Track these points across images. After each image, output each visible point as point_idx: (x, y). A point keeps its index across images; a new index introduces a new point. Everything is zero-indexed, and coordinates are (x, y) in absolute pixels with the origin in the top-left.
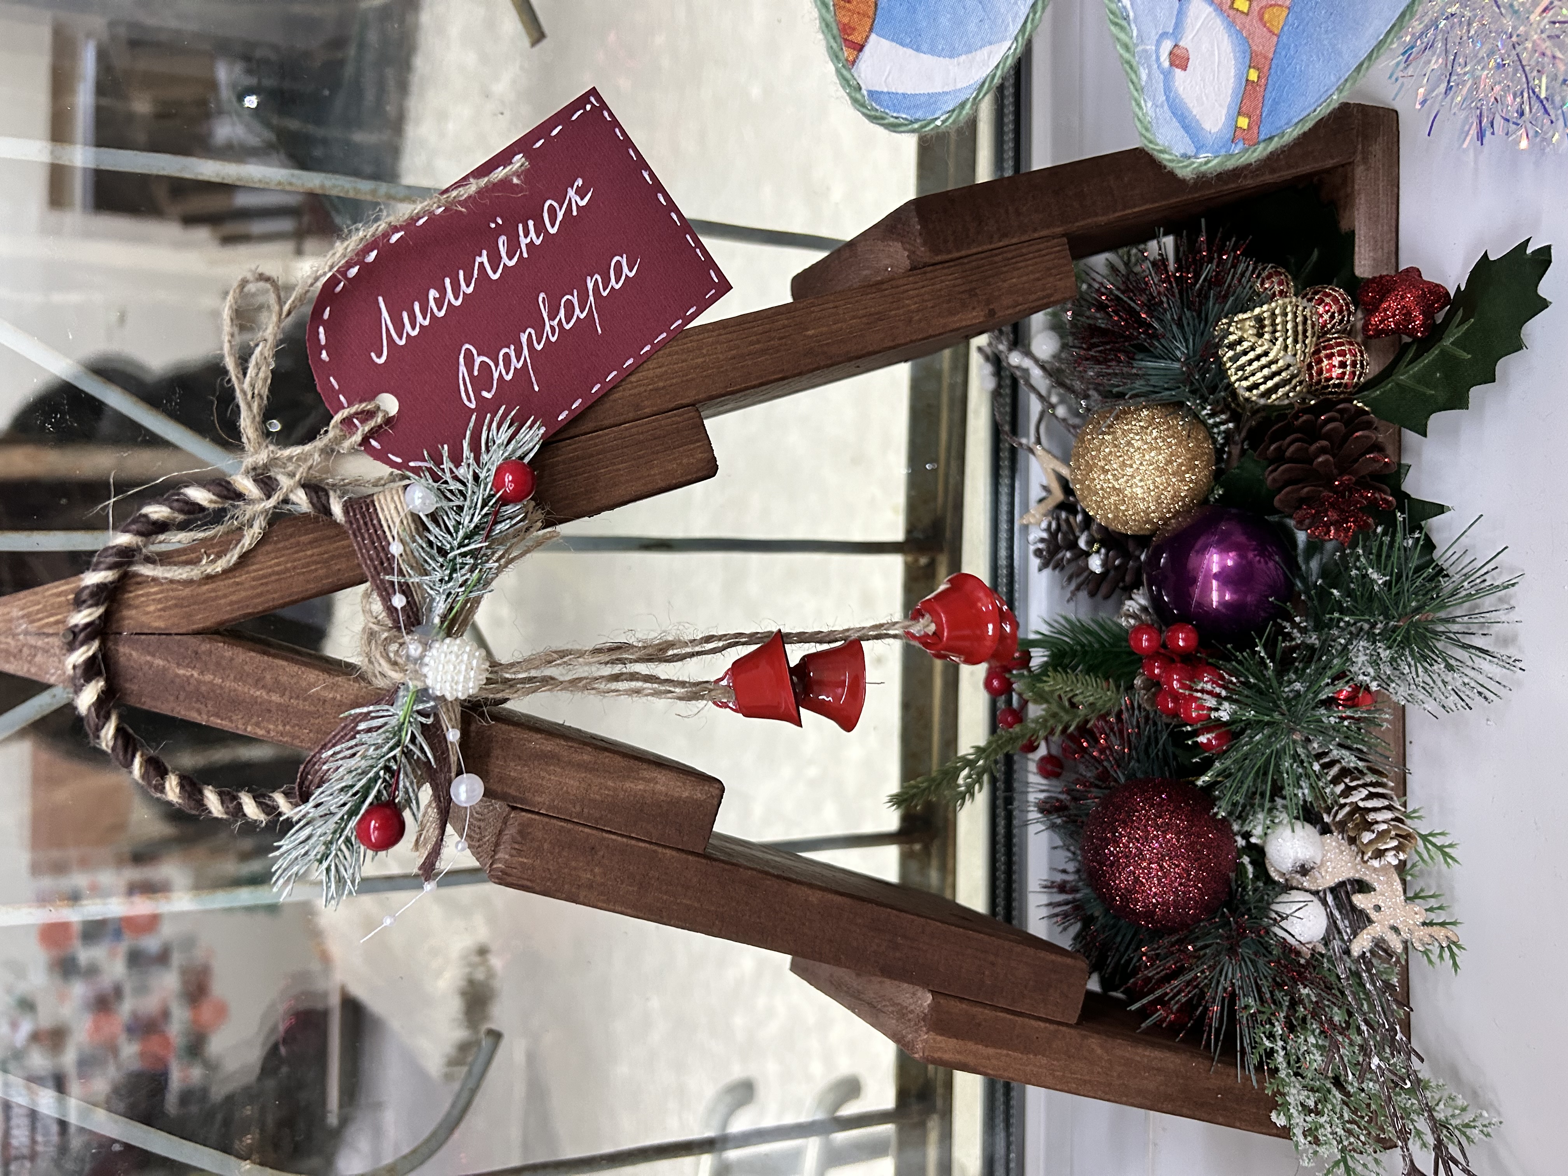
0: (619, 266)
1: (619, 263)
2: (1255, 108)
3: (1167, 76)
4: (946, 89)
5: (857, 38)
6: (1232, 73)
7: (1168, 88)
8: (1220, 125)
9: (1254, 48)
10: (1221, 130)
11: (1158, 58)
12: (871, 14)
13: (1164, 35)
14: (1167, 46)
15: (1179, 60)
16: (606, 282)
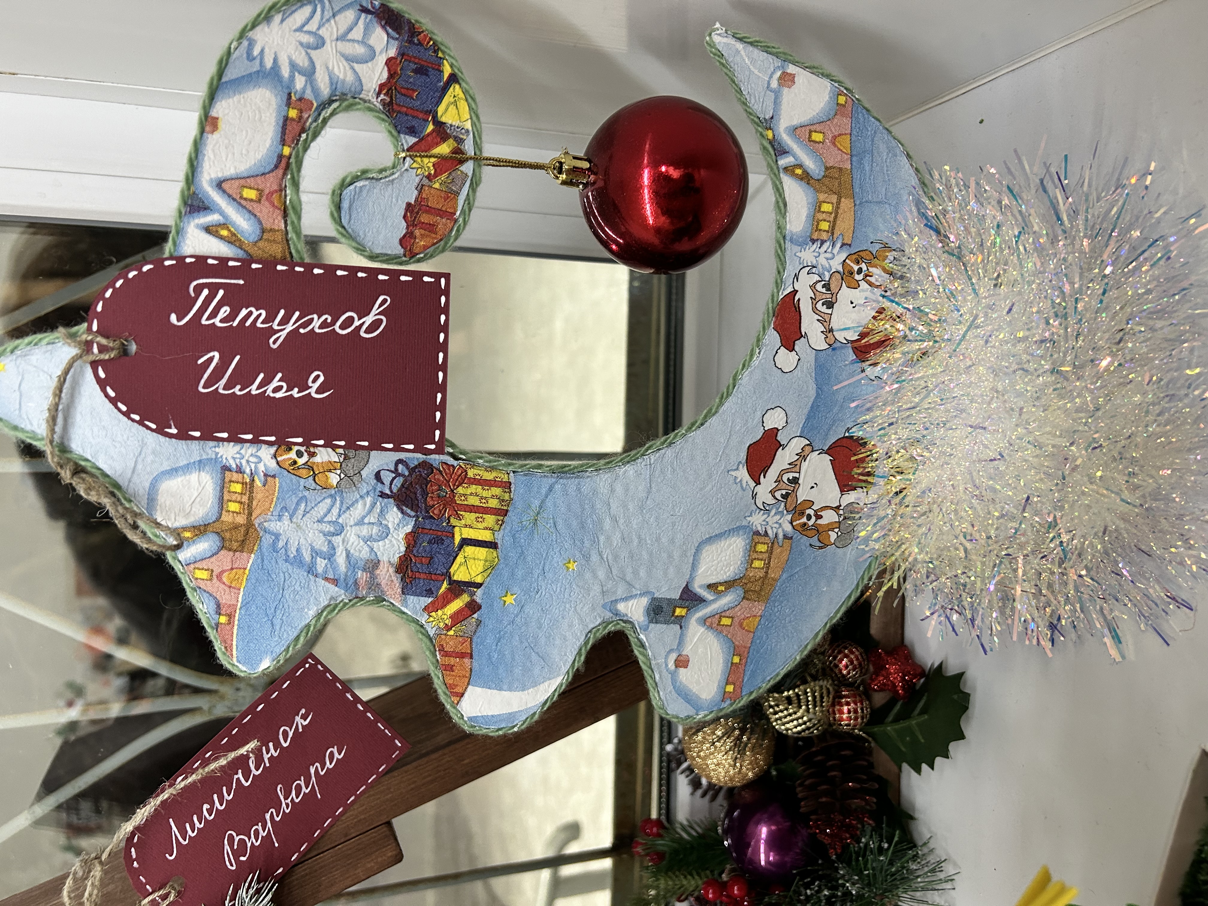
0: (332, 754)
1: (332, 753)
2: (738, 679)
3: (673, 675)
4: (521, 709)
5: (459, 690)
6: (721, 661)
7: (674, 681)
8: (713, 693)
9: (737, 643)
10: (713, 697)
11: (667, 665)
12: (468, 675)
13: (671, 651)
14: (673, 656)
15: (682, 662)
16: (323, 766)
